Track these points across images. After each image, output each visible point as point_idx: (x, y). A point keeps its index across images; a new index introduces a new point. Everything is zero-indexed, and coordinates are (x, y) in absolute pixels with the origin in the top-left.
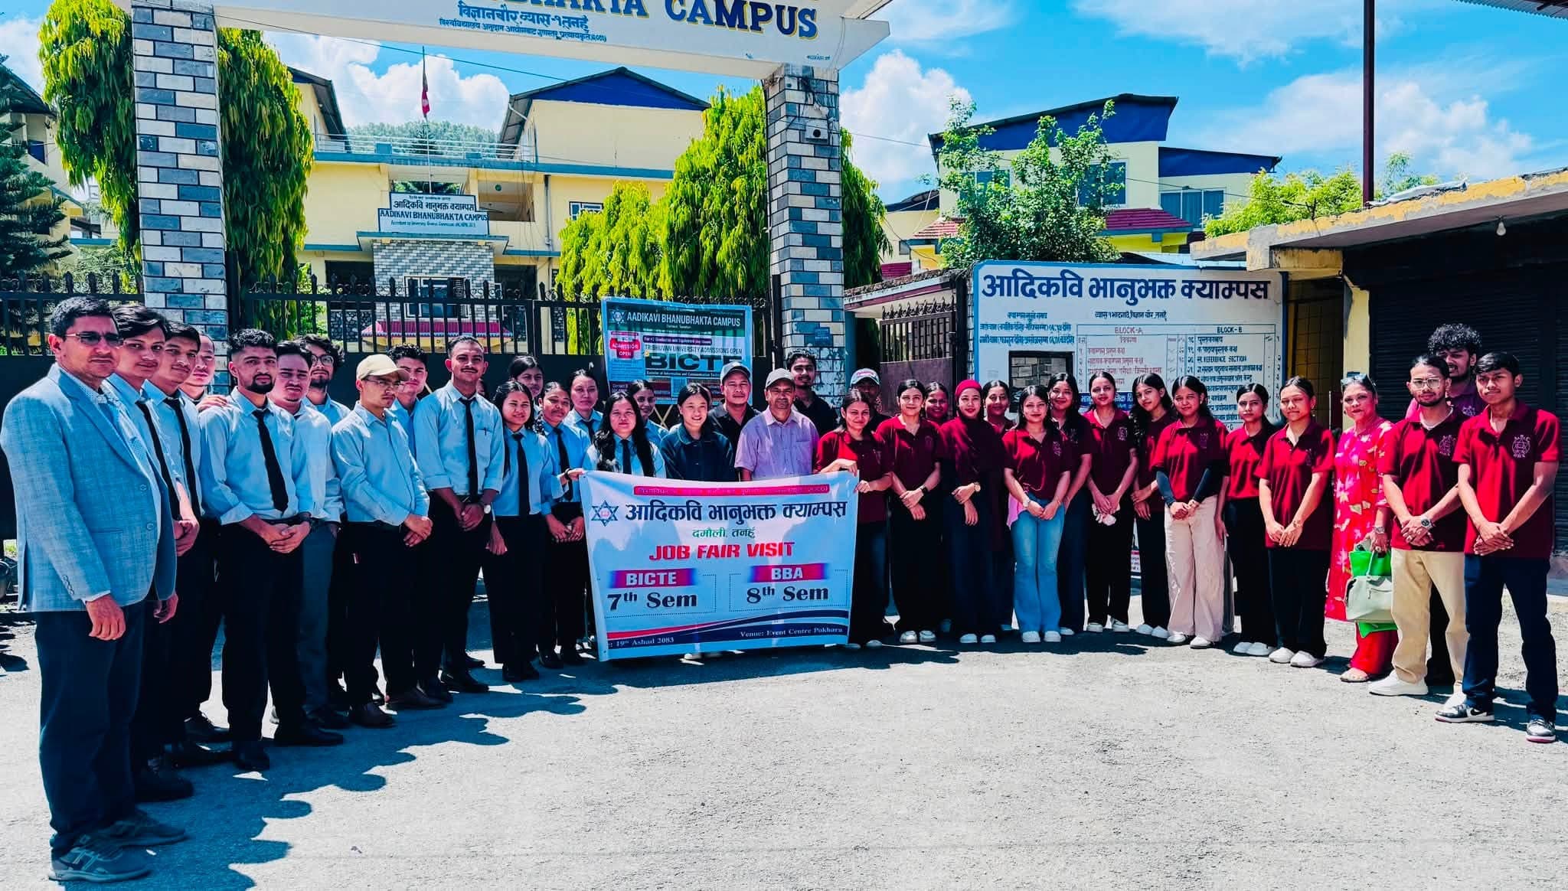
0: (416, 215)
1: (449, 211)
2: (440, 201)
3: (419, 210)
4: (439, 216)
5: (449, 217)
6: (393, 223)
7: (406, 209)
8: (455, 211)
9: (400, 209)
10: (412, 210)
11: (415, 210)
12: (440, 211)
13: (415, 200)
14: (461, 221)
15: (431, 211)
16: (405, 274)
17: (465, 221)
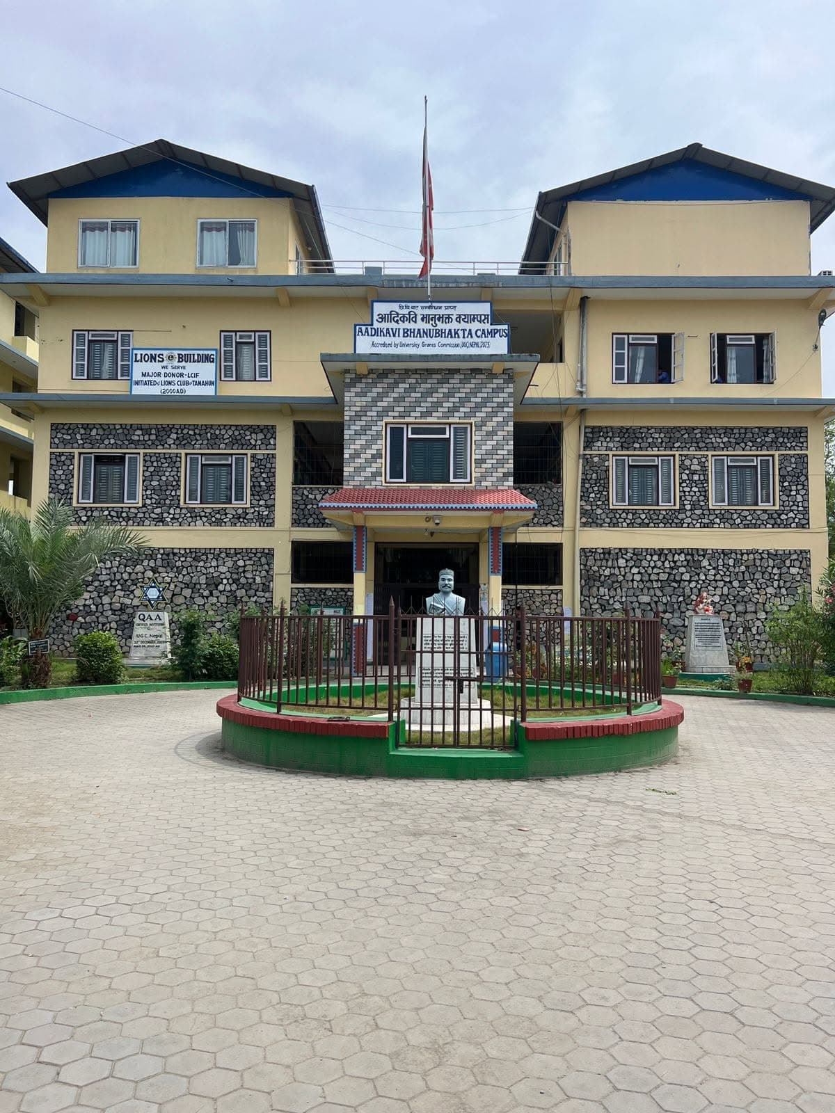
0: (407, 333)
1: (454, 326)
2: (441, 312)
3: (411, 326)
4: (439, 333)
5: (453, 334)
6: (373, 345)
7: (393, 325)
8: (463, 325)
9: (384, 325)
10: (402, 326)
11: (407, 325)
12: (440, 326)
13: (405, 311)
14: (469, 340)
15: (428, 326)
16: (386, 419)
17: (475, 339)
